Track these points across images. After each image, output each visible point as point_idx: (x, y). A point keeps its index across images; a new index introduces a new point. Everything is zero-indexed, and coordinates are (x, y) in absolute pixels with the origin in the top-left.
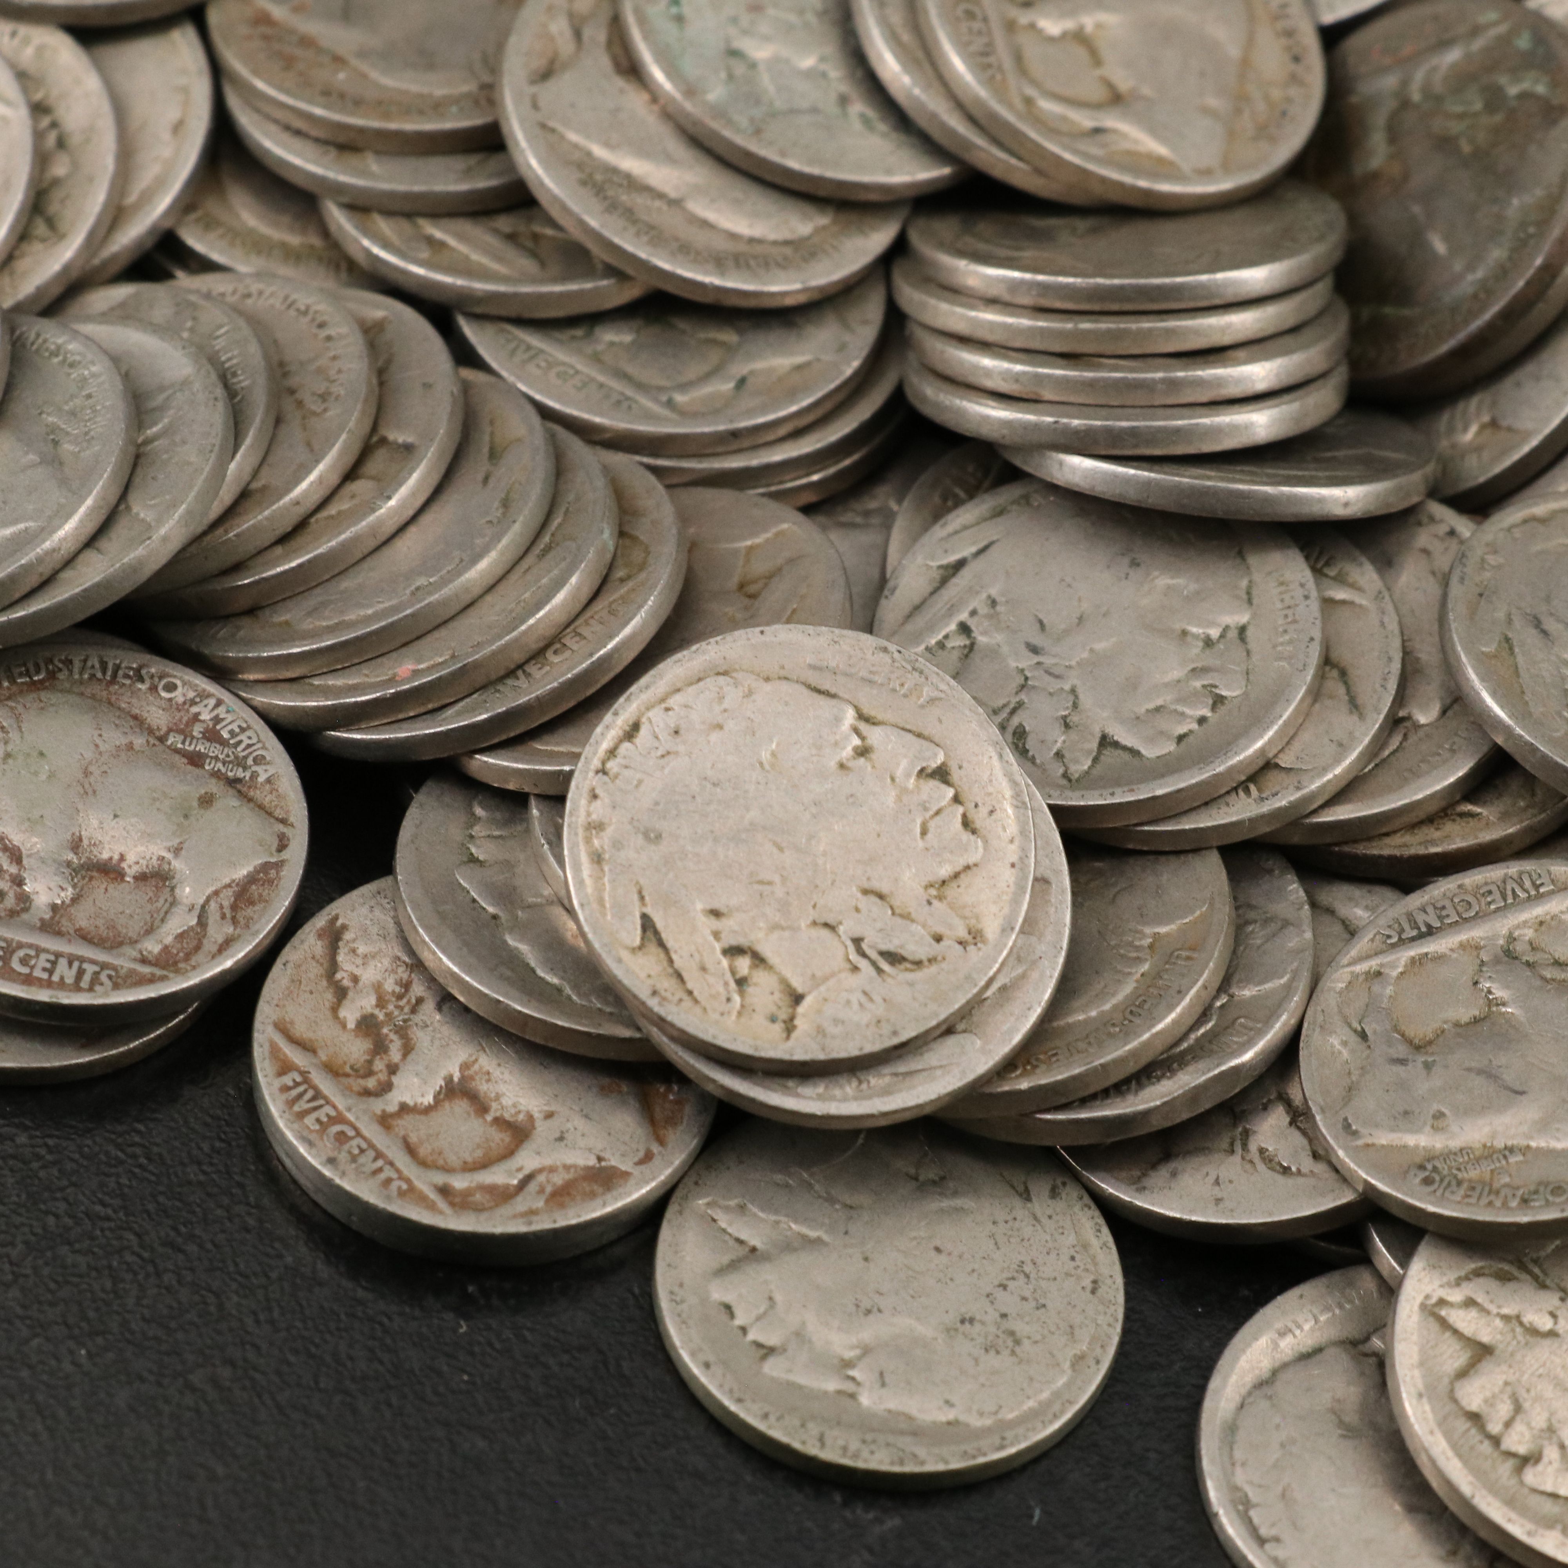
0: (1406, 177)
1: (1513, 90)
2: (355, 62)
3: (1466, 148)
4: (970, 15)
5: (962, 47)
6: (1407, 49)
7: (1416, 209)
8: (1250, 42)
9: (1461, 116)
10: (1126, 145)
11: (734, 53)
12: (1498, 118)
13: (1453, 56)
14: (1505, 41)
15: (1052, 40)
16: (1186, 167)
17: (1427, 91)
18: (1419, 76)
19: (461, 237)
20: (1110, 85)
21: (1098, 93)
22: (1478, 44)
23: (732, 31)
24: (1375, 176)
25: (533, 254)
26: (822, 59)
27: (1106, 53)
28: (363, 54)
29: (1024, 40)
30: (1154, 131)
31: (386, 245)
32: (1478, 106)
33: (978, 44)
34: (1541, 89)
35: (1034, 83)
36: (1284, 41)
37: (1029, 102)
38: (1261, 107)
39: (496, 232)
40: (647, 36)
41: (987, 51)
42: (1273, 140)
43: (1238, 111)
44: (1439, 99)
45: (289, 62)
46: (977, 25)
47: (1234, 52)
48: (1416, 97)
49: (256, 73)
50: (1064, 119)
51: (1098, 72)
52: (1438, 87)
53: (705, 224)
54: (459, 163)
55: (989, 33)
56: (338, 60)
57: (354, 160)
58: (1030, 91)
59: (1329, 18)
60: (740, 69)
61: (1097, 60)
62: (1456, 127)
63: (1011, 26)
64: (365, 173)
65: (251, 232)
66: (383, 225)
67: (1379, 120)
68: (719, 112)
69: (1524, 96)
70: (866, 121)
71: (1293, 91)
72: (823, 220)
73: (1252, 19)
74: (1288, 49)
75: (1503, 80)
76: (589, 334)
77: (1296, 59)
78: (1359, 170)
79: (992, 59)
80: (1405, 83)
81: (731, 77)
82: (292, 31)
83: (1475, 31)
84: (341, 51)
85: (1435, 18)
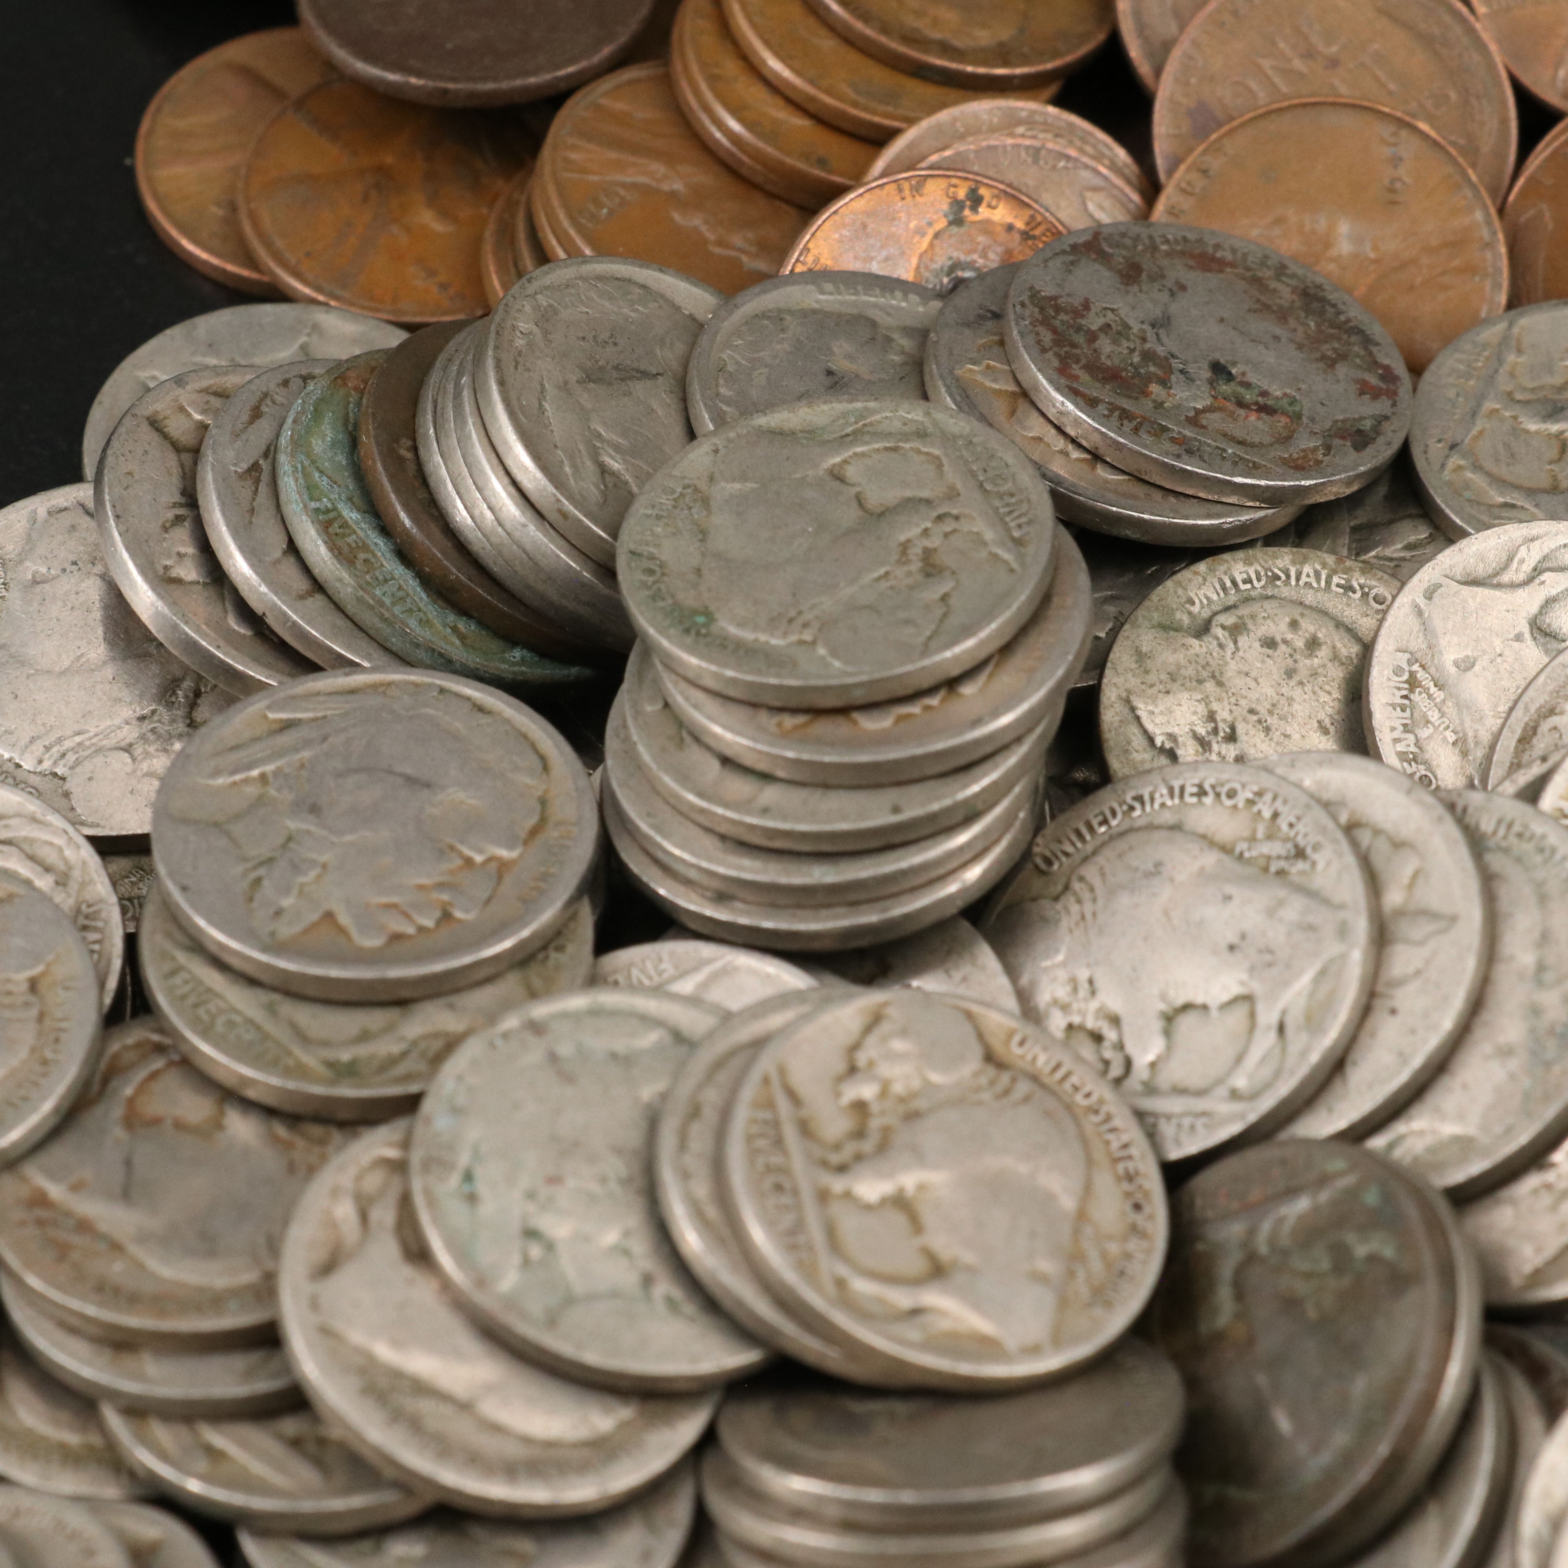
0: (1251, 1341)
1: (1361, 1251)
2: (134, 1249)
3: (1312, 1313)
4: (779, 1188)
5: (769, 1224)
6: (1255, 1194)
7: (1262, 1379)
8: (1088, 1190)
9: (1309, 1276)
10: (945, 1325)
11: (531, 1234)
12: (1346, 1281)
13: (1302, 1204)
14: (1352, 1194)
15: (869, 1208)
16: (1011, 1343)
17: (1272, 1241)
18: (1266, 1227)
19: (243, 1444)
20: (929, 1255)
21: (917, 1266)
22: (1324, 1196)
23: (531, 1208)
24: (1219, 1337)
25: (318, 1462)
26: (627, 1234)
27: (928, 1218)
28: (143, 1238)
29: (837, 1210)
30: (977, 1306)
31: (163, 1456)
32: (1325, 1264)
33: (787, 1220)
34: (1388, 1252)
35: (847, 1260)
36: (1126, 1186)
37: (841, 1283)
38: (1096, 1266)
39: (280, 1437)
40: (436, 1221)
41: (798, 1227)
42: (1108, 1305)
43: (1071, 1274)
44: (1285, 1253)
45: (63, 1251)
46: (786, 1200)
47: (1068, 1203)
48: (1263, 1249)
49: (29, 1266)
50: (880, 1301)
51: (919, 1241)
52: (1285, 1241)
53: (497, 1429)
54: (239, 1362)
55: (798, 1207)
56: (116, 1247)
57: (129, 1361)
58: (842, 1270)
59: (1174, 1154)
60: (536, 1251)
61: (916, 1225)
62: (1302, 1288)
63: (823, 1196)
64: (139, 1377)
65: (29, 1432)
66: (161, 1432)
67: (1226, 1269)
68: (511, 1302)
69: (1372, 1259)
70: (670, 1302)
71: (1133, 1245)
72: (625, 1412)
73: (1090, 1162)
74: (1128, 1195)
75: (1350, 1238)
76: (378, 1549)
77: (1137, 1207)
78: (1204, 1329)
79: (801, 1239)
80: (1252, 1232)
81: (526, 1262)
82: (68, 1214)
83: (1323, 1180)
84: (118, 1235)
85: (1283, 1162)
